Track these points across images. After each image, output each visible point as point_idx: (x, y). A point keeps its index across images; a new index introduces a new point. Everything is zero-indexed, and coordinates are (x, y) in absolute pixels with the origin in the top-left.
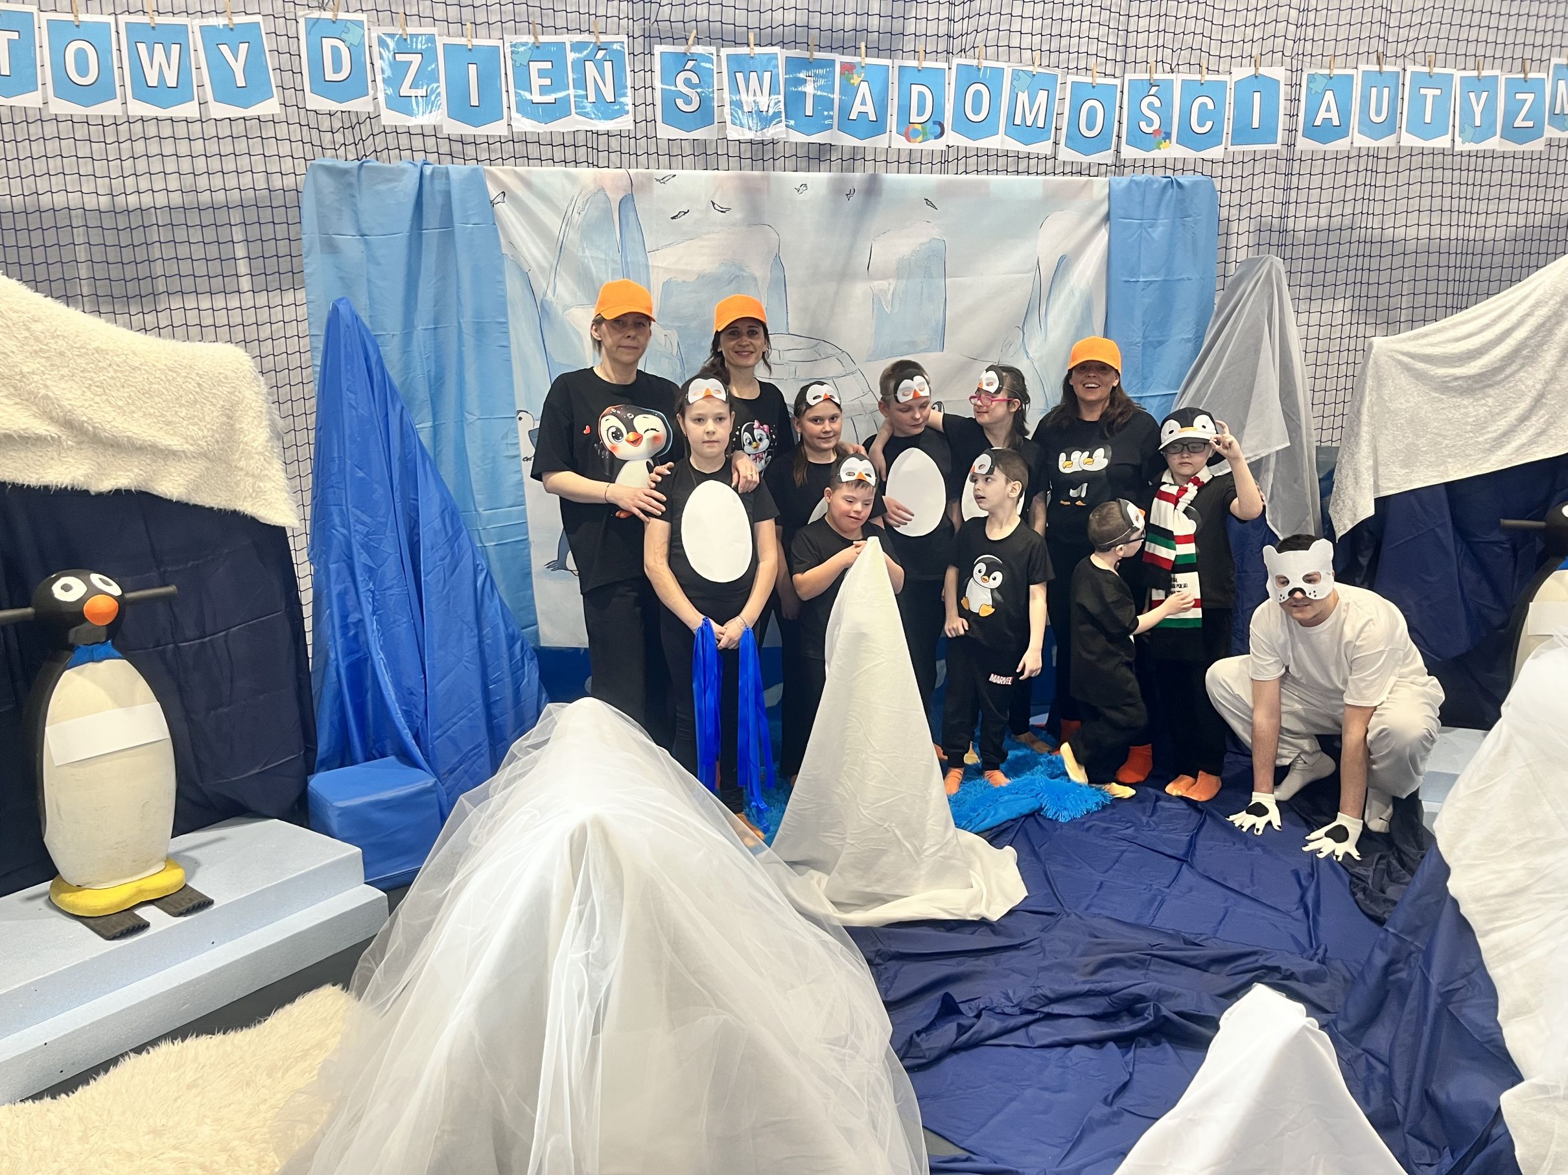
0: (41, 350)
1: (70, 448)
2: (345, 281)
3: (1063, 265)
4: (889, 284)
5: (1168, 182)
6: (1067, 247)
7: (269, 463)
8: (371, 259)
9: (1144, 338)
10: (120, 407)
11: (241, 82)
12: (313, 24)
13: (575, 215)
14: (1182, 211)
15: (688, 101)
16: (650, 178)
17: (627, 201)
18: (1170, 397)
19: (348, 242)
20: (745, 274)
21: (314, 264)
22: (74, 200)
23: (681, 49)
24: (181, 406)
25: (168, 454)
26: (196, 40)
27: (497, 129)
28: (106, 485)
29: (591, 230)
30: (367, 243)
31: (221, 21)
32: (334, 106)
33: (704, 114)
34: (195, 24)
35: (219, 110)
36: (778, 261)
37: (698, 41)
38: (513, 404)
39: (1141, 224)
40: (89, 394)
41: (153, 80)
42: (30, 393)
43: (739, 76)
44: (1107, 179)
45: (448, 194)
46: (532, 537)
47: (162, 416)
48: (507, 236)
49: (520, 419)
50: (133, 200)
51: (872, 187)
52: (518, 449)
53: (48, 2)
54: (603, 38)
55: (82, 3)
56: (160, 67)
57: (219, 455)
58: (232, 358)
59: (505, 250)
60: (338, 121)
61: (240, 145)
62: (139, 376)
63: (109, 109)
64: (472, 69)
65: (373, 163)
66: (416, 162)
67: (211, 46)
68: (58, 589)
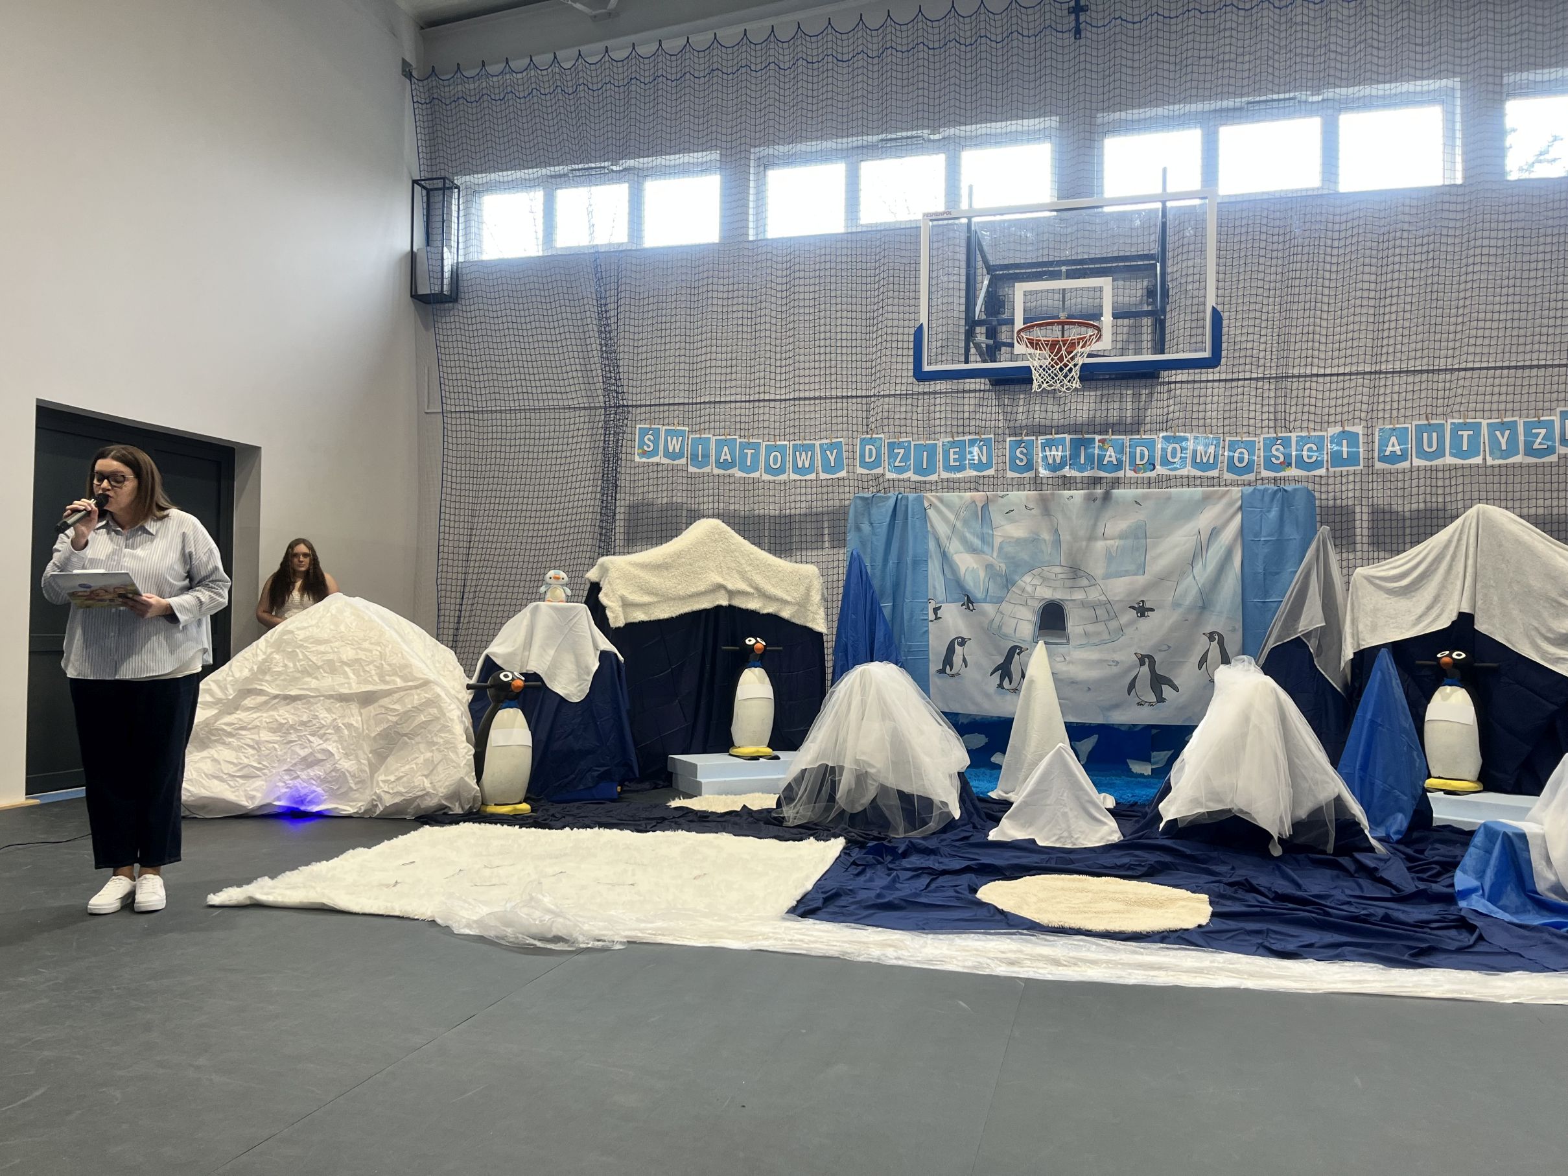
0: (751, 564)
1: (756, 597)
2: (863, 543)
3: (1215, 532)
4: (1115, 542)
5: (1277, 490)
6: (1217, 523)
7: (820, 608)
8: (874, 534)
10: (773, 584)
11: (833, 465)
12: (863, 440)
13: (961, 513)
14: (1287, 504)
15: (1021, 460)
16: (997, 496)
17: (985, 507)
19: (866, 527)
20: (1038, 538)
21: (851, 537)
22: (767, 512)
23: (1019, 438)
24: (793, 585)
25: (786, 602)
26: (818, 450)
27: (934, 477)
29: (968, 520)
31: (828, 441)
32: (868, 472)
33: (1029, 466)
34: (817, 443)
35: (823, 476)
36: (1056, 531)
37: (1027, 435)
38: (927, 596)
39: (1262, 511)
41: (800, 466)
43: (1047, 448)
45: (907, 507)
46: (931, 657)
47: (786, 588)
48: (931, 522)
50: (788, 511)
51: (1107, 497)
52: (928, 616)
53: (766, 438)
54: (983, 436)
55: (778, 438)
56: (803, 460)
57: (803, 604)
58: (811, 569)
59: (929, 529)
60: (870, 478)
61: (830, 489)
62: (781, 574)
63: (783, 477)
64: (925, 453)
65: (879, 494)
66: (897, 493)
67: (823, 451)
68: (747, 641)
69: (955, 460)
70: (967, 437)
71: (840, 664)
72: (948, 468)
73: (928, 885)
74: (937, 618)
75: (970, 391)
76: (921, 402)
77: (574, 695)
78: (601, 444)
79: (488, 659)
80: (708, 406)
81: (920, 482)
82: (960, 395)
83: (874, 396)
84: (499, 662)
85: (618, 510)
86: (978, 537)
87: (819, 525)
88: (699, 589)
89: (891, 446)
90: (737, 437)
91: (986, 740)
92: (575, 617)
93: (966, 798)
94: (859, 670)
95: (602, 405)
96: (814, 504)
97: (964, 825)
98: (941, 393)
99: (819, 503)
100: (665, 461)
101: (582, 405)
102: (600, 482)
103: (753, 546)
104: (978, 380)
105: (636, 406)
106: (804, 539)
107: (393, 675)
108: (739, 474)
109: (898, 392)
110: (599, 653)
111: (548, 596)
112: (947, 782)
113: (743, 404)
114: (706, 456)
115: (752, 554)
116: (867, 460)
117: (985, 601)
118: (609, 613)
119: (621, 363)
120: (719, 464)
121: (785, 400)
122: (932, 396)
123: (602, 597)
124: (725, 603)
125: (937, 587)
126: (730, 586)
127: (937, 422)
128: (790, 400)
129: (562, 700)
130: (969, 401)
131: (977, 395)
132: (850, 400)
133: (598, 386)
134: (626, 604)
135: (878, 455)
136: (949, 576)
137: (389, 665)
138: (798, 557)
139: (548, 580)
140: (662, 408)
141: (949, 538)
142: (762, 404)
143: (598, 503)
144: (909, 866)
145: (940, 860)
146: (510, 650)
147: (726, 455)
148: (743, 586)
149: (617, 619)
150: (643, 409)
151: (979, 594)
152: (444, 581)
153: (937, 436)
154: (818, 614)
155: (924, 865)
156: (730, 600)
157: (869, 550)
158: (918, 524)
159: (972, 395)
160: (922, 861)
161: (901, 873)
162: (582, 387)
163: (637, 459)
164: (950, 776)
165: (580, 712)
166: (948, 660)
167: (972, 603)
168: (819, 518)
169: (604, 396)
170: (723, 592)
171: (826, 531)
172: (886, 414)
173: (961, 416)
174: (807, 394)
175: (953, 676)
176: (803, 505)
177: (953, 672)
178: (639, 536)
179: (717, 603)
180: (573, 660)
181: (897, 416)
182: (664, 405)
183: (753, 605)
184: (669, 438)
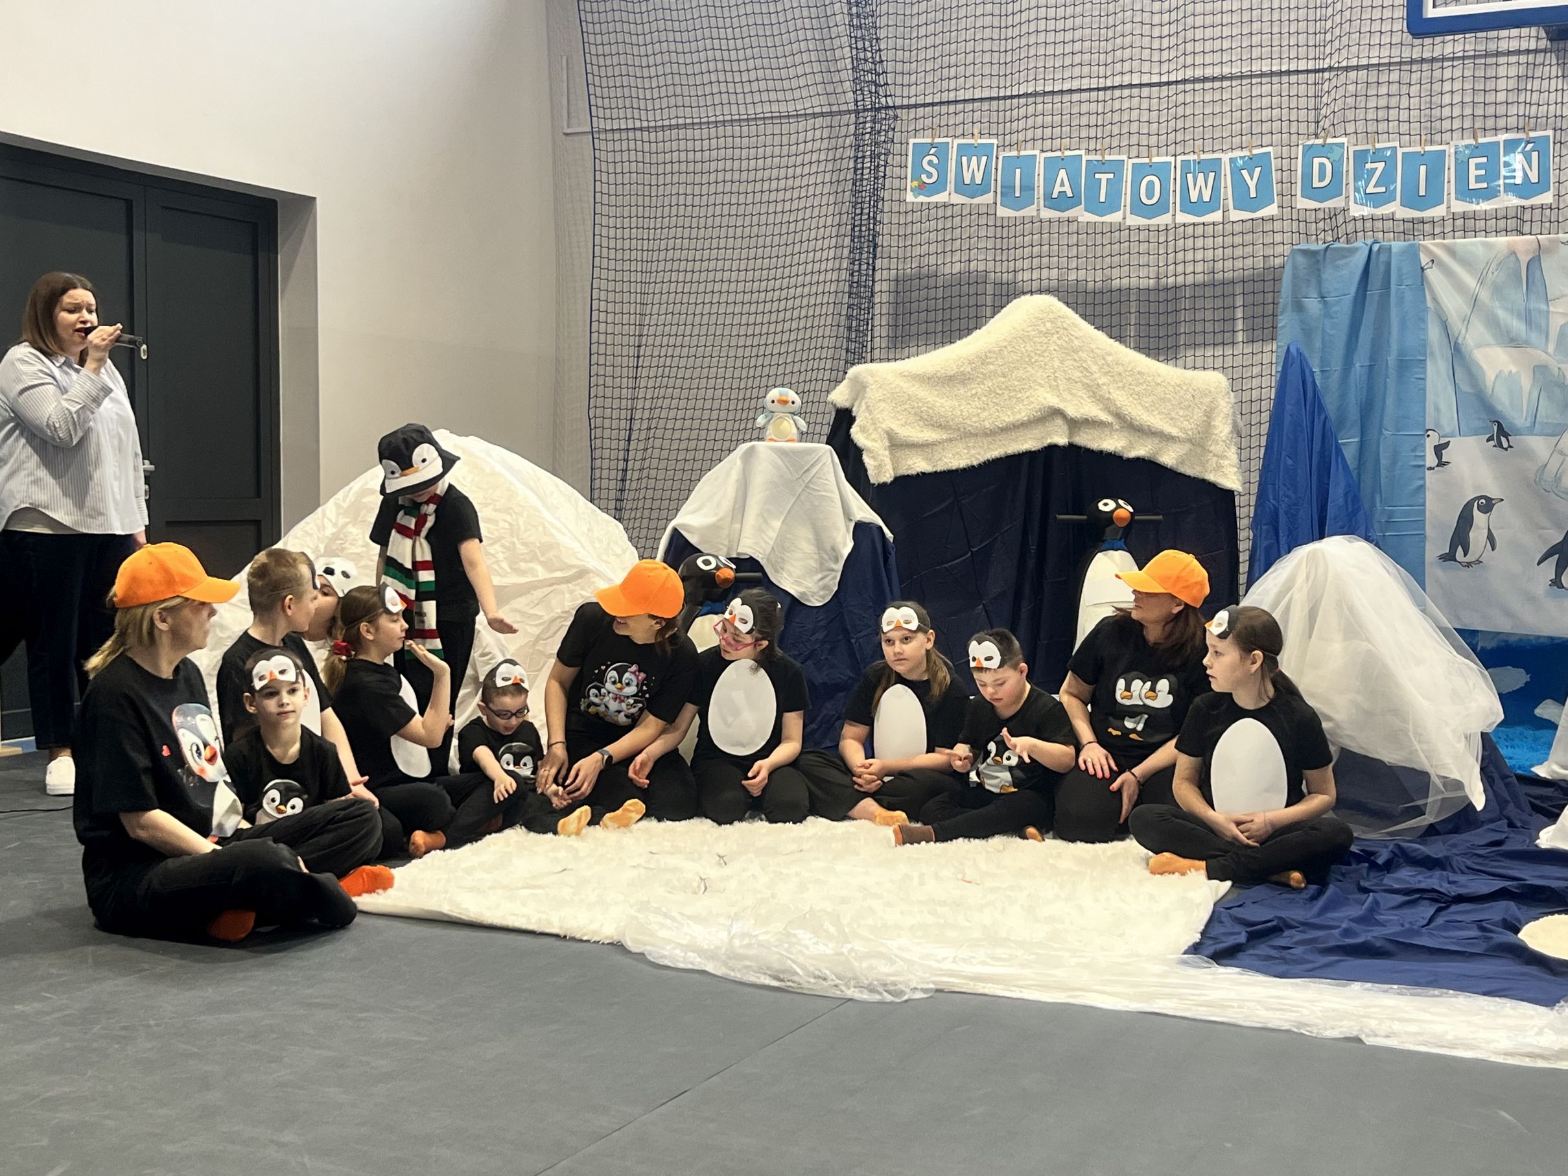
0: (1110, 372)
1: (1117, 430)
2: (1307, 332)
7: (1229, 448)
8: (1327, 315)
10: (1146, 408)
11: (1253, 195)
12: (1308, 148)
13: (1490, 274)
16: (1556, 242)
17: (1535, 262)
19: (1312, 304)
21: (1286, 321)
22: (1134, 282)
24: (1181, 408)
25: (1168, 438)
26: (1226, 169)
27: (1438, 212)
28: (1132, 454)
29: (1502, 286)
30: (1325, 303)
31: (1246, 153)
32: (1316, 205)
34: (1225, 158)
35: (1235, 215)
38: (1424, 425)
40: (1131, 399)
41: (1194, 198)
42: (1101, 396)
45: (1388, 264)
47: (1169, 414)
48: (1432, 292)
49: (1428, 436)
50: (1171, 280)
53: (1134, 152)
54: (1532, 134)
55: (1154, 150)
56: (1200, 188)
57: (1199, 442)
58: (1215, 380)
59: (1430, 303)
60: (1321, 215)
61: (1248, 238)
62: (1159, 389)
63: (1164, 220)
64: (1423, 169)
65: (1337, 245)
66: (1369, 241)
67: (1236, 171)
68: (1101, 506)
69: (1478, 179)
70: (1503, 137)
71: (1265, 543)
72: (1466, 193)
73: (1431, 920)
74: (1441, 464)
75: (1509, 53)
76: (1415, 77)
77: (814, 594)
78: (850, 176)
79: (676, 533)
80: (1031, 100)
81: (1412, 221)
82: (1490, 61)
83: (1330, 69)
84: (693, 540)
85: (877, 288)
86: (1519, 316)
87: (1228, 302)
88: (1018, 417)
89: (1361, 158)
90: (1082, 152)
91: (1527, 678)
92: (813, 465)
93: (1496, 776)
94: (1302, 553)
95: (852, 107)
96: (1219, 265)
97: (1492, 821)
98: (1453, 59)
99: (1229, 264)
100: (957, 199)
101: (818, 110)
102: (847, 240)
103: (1112, 341)
104: (1525, 31)
105: (909, 107)
106: (1199, 327)
107: (530, 561)
108: (1086, 217)
109: (1375, 61)
110: (852, 525)
111: (770, 432)
112: (1461, 746)
113: (1094, 94)
114: (1027, 188)
115: (1110, 354)
116: (1316, 184)
117: (1531, 430)
118: (866, 459)
119: (882, 34)
120: (1053, 202)
121: (1168, 83)
122: (1437, 65)
123: (855, 432)
124: (1062, 440)
125: (1443, 407)
126: (1072, 411)
127: (1446, 112)
128: (1177, 82)
129: (794, 603)
130: (1508, 70)
131: (1523, 59)
132: (1285, 79)
133: (844, 75)
134: (896, 445)
135: (1337, 174)
136: (1465, 387)
137: (523, 544)
138: (1190, 360)
139: (769, 405)
140: (952, 108)
141: (1466, 321)
142: (1126, 92)
143: (844, 275)
144: (1396, 886)
145: (1451, 879)
146: (711, 520)
147: (1062, 184)
148: (1094, 411)
149: (879, 468)
150: (920, 111)
151: (1517, 417)
152: (599, 412)
153: (1447, 136)
154: (1226, 457)
155: (1422, 886)
156: (1071, 435)
157: (1318, 344)
158: (1409, 296)
159: (1513, 59)
160: (1420, 878)
161: (1380, 897)
162: (818, 77)
163: (910, 197)
164: (1468, 738)
165: (822, 623)
166: (1460, 537)
167: (1506, 436)
168: (1228, 290)
169: (854, 92)
170: (1059, 421)
171: (1239, 313)
172: (1350, 101)
173: (1490, 98)
174: (1208, 72)
175: (1469, 565)
176: (1199, 268)
177: (1469, 558)
178: (914, 329)
179: (1049, 441)
180: (811, 536)
181: (1372, 103)
182: (956, 102)
183: (1111, 443)
184: (964, 159)
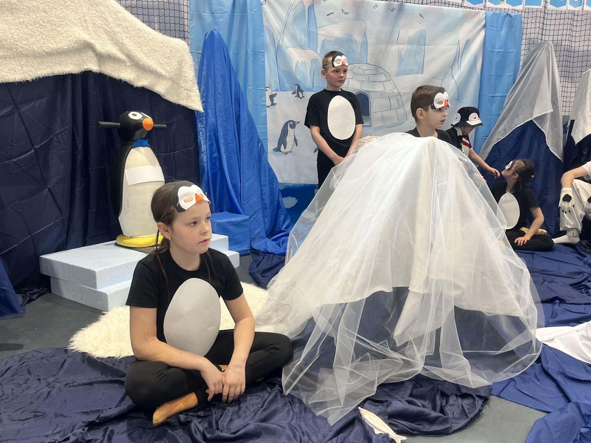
0: (121, 25)
1: (128, 67)
2: (205, 32)
3: (468, 43)
4: (405, 47)
5: (506, 15)
6: (470, 36)
8: (215, 23)
9: (496, 73)
10: (146, 54)
13: (292, 11)
14: (511, 26)
17: (311, 7)
18: (504, 97)
19: (207, 16)
20: (353, 39)
21: (194, 25)
24: (165, 58)
25: (160, 76)
28: (139, 84)
29: (297, 18)
30: (214, 17)
38: (265, 85)
39: (496, 29)
40: (136, 46)
42: (117, 40)
44: (485, 11)
46: (269, 137)
48: (266, 18)
49: (267, 90)
51: (401, 8)
52: (266, 102)
57: (176, 80)
58: (181, 45)
59: (265, 23)
62: (152, 43)
68: (131, 116)
74: (273, 104)
86: (305, 34)
91: (297, 201)
117: (312, 90)
124: (94, 68)
125: (272, 76)
126: (99, 47)
136: (282, 67)
141: (282, 34)
148: (114, 50)
158: (256, 17)
166: (282, 140)
167: (302, 91)
170: (91, 54)
175: (286, 153)
177: (285, 150)
